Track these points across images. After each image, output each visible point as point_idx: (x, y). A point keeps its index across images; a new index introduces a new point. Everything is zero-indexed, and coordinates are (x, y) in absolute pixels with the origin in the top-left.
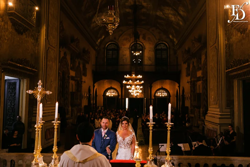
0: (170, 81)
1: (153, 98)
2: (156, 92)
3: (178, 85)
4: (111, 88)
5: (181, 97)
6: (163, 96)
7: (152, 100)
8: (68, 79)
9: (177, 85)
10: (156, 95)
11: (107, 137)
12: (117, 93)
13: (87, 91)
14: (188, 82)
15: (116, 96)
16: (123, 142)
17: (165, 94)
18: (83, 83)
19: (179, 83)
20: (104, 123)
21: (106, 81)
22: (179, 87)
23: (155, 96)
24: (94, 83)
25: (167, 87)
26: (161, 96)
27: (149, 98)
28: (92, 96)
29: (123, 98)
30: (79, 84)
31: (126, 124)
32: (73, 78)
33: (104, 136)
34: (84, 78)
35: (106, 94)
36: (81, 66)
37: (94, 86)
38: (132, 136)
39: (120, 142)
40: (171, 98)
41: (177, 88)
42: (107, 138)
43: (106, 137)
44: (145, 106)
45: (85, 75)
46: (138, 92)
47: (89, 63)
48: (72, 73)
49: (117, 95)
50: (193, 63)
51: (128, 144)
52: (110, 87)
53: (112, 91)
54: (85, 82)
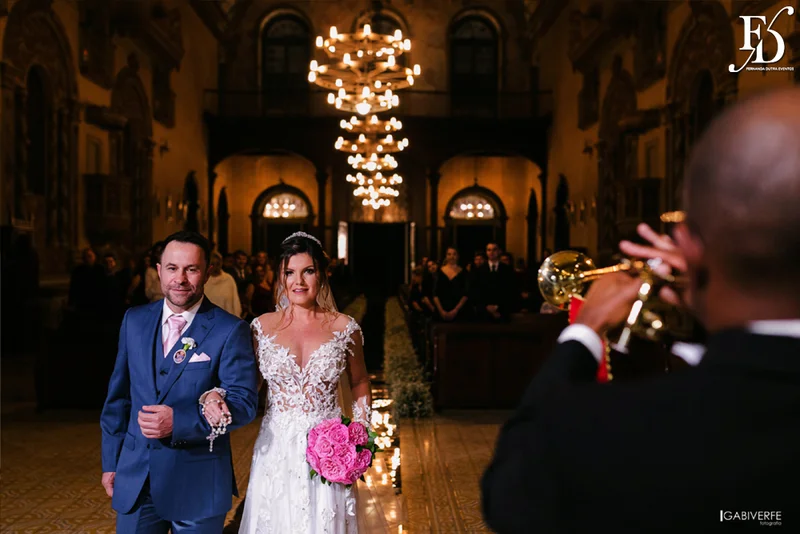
0: (505, 160)
1: (441, 223)
2: (453, 203)
3: (538, 171)
4: (282, 189)
5: (551, 215)
6: (480, 215)
7: (439, 233)
8: (66, 112)
9: (533, 172)
10: (453, 214)
11: (197, 349)
12: (304, 209)
13: (180, 189)
14: (588, 150)
15: (300, 219)
16: (300, 376)
17: (484, 210)
18: (156, 150)
19: (542, 163)
20: (174, 268)
21: (261, 161)
22: (543, 178)
23: (447, 217)
24: (213, 163)
25: (494, 182)
26: (470, 215)
27: (428, 223)
28: (202, 214)
29: (328, 222)
30: (134, 154)
31: (306, 270)
32: (95, 114)
33: (179, 345)
34: (159, 133)
35: (263, 210)
36: (146, 78)
37: (212, 177)
38: (348, 339)
39: (278, 380)
40: (509, 225)
41: (533, 182)
42: (195, 358)
43: (190, 353)
44: (413, 252)
45: (167, 119)
46: (384, 197)
47: (178, 68)
48: (92, 93)
49: (303, 213)
50: (618, 61)
51: (327, 383)
52: (275, 182)
53: (286, 198)
54: (164, 149)
